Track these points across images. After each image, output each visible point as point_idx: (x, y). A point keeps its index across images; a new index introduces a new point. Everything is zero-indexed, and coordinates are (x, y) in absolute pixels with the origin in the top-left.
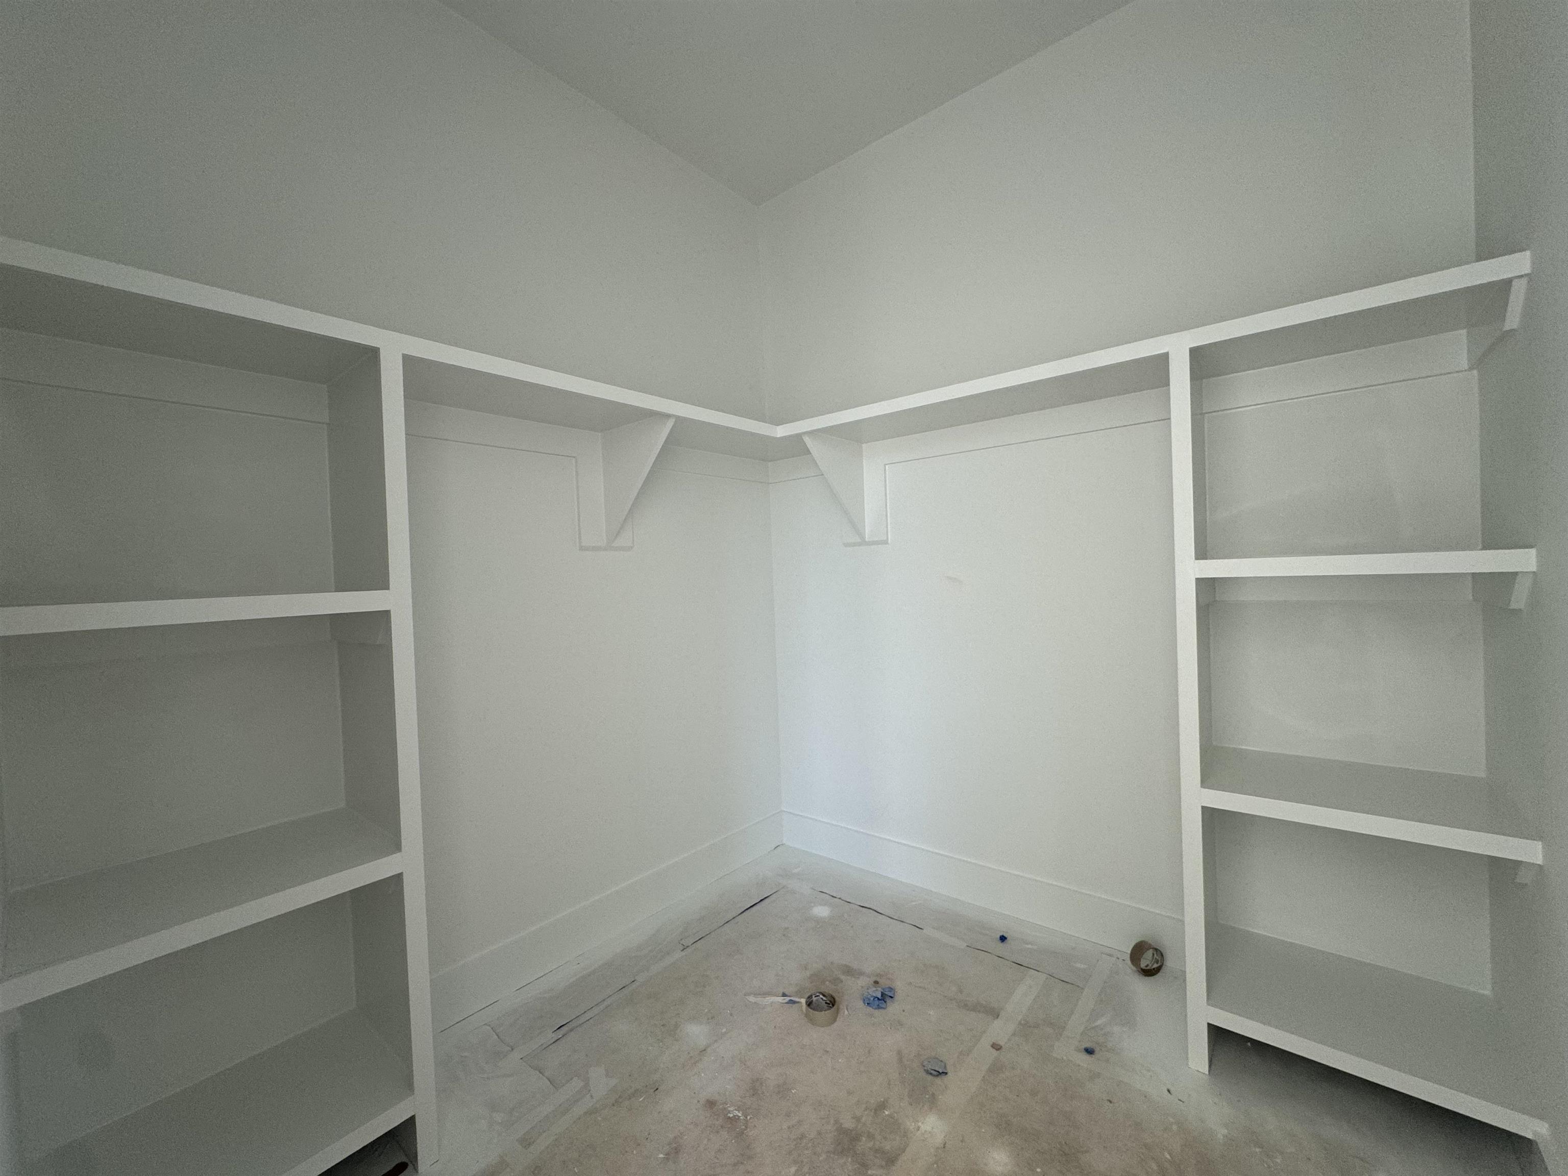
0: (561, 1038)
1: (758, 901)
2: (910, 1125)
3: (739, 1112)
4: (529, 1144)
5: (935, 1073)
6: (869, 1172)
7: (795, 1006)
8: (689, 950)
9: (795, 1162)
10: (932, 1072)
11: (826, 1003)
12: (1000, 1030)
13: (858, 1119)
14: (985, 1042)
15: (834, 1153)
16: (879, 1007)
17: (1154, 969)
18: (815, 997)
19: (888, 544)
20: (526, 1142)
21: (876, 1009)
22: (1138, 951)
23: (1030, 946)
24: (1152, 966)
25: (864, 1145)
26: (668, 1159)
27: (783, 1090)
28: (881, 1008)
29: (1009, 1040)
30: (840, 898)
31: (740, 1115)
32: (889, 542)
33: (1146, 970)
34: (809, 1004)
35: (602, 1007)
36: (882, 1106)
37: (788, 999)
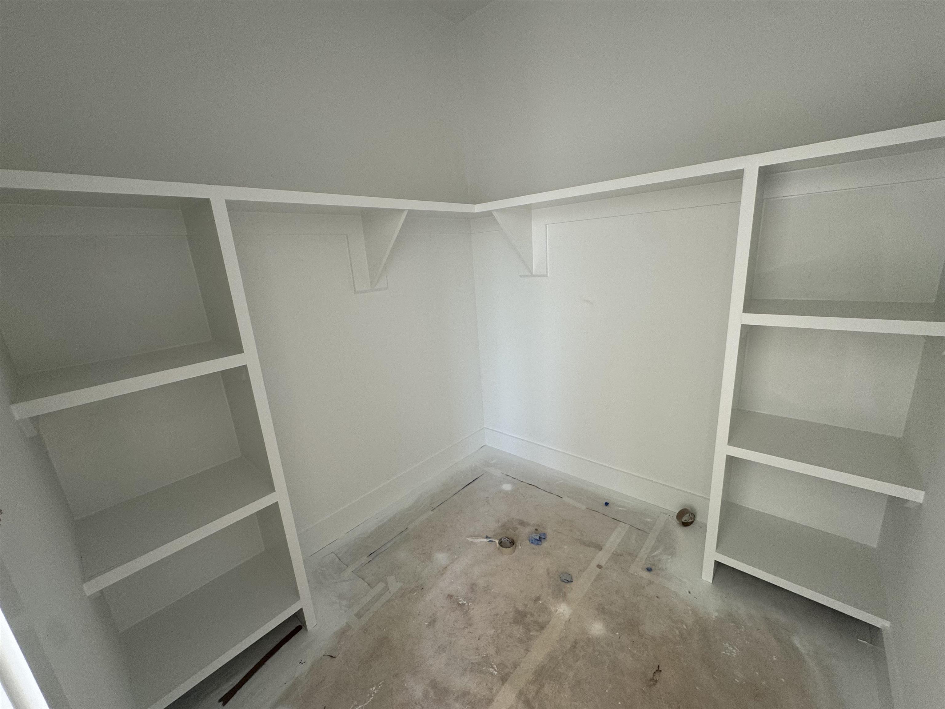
0: (372, 560)
1: (472, 481)
2: (552, 609)
3: (465, 601)
4: (361, 617)
5: (566, 581)
6: (531, 633)
7: (493, 543)
8: (435, 511)
9: (494, 627)
10: (565, 581)
11: (509, 542)
12: (602, 557)
13: (526, 606)
14: (594, 564)
15: (513, 623)
16: (537, 544)
17: (689, 522)
18: (504, 539)
19: (547, 277)
20: (359, 616)
21: (536, 545)
22: (682, 514)
23: (621, 509)
24: (688, 520)
25: (528, 619)
26: (430, 625)
27: (487, 589)
28: (538, 545)
29: (607, 563)
30: (517, 479)
31: (465, 602)
32: (548, 275)
33: (684, 522)
34: (500, 543)
35: (392, 543)
36: (538, 599)
37: (489, 540)
